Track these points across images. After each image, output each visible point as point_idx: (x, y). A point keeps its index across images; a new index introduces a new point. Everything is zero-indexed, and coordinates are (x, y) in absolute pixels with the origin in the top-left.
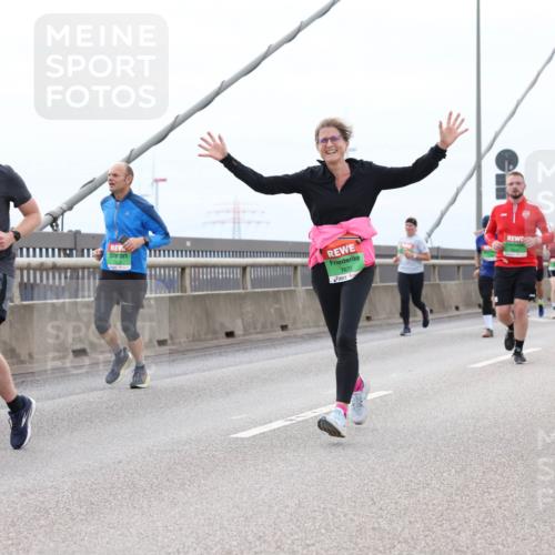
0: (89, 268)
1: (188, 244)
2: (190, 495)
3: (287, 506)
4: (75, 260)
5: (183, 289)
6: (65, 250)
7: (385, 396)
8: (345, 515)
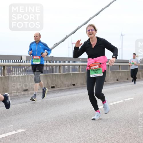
0: (55, 66)
1: (81, 60)
2: (81, 124)
3: (106, 127)
4: (52, 64)
5: (79, 71)
6: (49, 61)
7: (132, 99)
8: (121, 130)
